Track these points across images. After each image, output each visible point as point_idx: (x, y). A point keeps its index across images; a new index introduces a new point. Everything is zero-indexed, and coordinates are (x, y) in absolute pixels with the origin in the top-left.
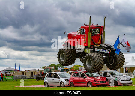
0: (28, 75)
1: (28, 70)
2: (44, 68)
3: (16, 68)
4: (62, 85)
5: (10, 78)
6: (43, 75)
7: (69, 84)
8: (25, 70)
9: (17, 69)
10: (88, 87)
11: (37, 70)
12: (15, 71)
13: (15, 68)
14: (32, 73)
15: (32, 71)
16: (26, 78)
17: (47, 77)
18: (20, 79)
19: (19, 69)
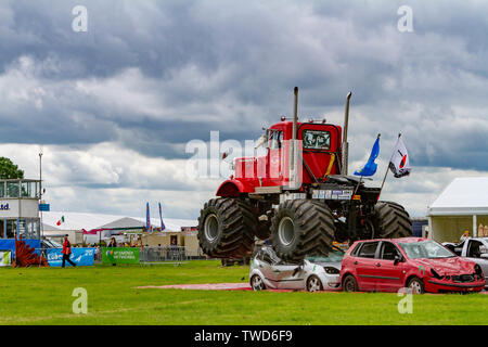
0: (193, 246)
1: (192, 229)
3: (148, 221)
4: (314, 285)
5: (128, 255)
7: (338, 285)
8: (183, 229)
9: (151, 223)
12: (145, 229)
13: (144, 220)
16: (184, 257)
18: (162, 259)
19: (160, 226)
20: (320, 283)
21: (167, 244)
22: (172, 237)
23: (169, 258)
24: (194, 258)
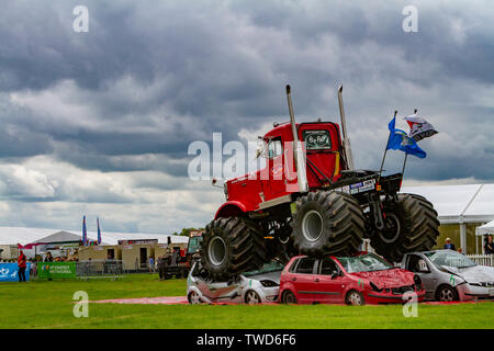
0: (130, 260)
1: (130, 242)
2: (186, 233)
3: (85, 234)
5: (64, 269)
6: (183, 260)
8: (120, 243)
9: (88, 237)
10: (349, 303)
11: (162, 240)
12: (81, 243)
13: (81, 234)
14: (143, 251)
15: (143, 245)
16: (121, 271)
17: (193, 274)
18: (99, 273)
19: (96, 239)
20: (257, 296)
21: (104, 258)
22: (109, 251)
23: (106, 272)
24: (131, 271)
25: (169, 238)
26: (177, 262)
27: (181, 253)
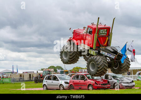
0: (26, 77)
1: (26, 72)
2: (42, 70)
3: (13, 70)
5: (7, 80)
6: (42, 78)
7: (68, 87)
8: (23, 73)
11: (35, 72)
12: (12, 73)
14: (30, 75)
15: (30, 73)
16: (24, 81)
17: (45, 79)
18: (17, 81)
19: (16, 72)
20: (63, 87)
21: (19, 77)
22: (20, 75)
23: (19, 81)
24: (27, 81)
25: (37, 71)
26: (40, 78)
27: (41, 75)
